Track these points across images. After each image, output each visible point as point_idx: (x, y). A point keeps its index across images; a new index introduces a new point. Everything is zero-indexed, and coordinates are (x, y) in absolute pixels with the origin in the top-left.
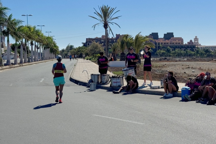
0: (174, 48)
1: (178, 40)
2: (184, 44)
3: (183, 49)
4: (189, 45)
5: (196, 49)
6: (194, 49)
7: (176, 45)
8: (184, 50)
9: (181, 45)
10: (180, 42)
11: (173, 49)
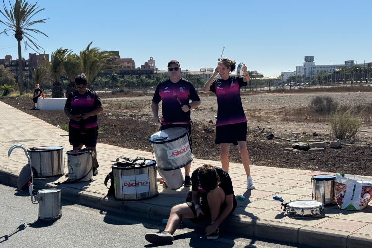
0: (123, 74)
1: (127, 63)
2: (137, 68)
3: (136, 76)
4: (144, 69)
5: (154, 75)
6: (152, 76)
7: (125, 69)
8: (137, 78)
9: (132, 69)
10: (130, 65)
11: (121, 76)
